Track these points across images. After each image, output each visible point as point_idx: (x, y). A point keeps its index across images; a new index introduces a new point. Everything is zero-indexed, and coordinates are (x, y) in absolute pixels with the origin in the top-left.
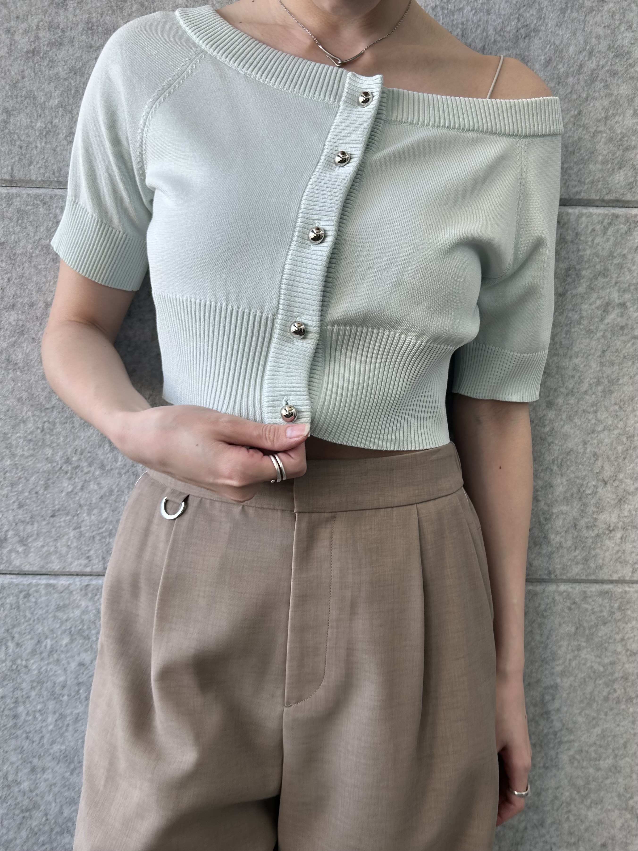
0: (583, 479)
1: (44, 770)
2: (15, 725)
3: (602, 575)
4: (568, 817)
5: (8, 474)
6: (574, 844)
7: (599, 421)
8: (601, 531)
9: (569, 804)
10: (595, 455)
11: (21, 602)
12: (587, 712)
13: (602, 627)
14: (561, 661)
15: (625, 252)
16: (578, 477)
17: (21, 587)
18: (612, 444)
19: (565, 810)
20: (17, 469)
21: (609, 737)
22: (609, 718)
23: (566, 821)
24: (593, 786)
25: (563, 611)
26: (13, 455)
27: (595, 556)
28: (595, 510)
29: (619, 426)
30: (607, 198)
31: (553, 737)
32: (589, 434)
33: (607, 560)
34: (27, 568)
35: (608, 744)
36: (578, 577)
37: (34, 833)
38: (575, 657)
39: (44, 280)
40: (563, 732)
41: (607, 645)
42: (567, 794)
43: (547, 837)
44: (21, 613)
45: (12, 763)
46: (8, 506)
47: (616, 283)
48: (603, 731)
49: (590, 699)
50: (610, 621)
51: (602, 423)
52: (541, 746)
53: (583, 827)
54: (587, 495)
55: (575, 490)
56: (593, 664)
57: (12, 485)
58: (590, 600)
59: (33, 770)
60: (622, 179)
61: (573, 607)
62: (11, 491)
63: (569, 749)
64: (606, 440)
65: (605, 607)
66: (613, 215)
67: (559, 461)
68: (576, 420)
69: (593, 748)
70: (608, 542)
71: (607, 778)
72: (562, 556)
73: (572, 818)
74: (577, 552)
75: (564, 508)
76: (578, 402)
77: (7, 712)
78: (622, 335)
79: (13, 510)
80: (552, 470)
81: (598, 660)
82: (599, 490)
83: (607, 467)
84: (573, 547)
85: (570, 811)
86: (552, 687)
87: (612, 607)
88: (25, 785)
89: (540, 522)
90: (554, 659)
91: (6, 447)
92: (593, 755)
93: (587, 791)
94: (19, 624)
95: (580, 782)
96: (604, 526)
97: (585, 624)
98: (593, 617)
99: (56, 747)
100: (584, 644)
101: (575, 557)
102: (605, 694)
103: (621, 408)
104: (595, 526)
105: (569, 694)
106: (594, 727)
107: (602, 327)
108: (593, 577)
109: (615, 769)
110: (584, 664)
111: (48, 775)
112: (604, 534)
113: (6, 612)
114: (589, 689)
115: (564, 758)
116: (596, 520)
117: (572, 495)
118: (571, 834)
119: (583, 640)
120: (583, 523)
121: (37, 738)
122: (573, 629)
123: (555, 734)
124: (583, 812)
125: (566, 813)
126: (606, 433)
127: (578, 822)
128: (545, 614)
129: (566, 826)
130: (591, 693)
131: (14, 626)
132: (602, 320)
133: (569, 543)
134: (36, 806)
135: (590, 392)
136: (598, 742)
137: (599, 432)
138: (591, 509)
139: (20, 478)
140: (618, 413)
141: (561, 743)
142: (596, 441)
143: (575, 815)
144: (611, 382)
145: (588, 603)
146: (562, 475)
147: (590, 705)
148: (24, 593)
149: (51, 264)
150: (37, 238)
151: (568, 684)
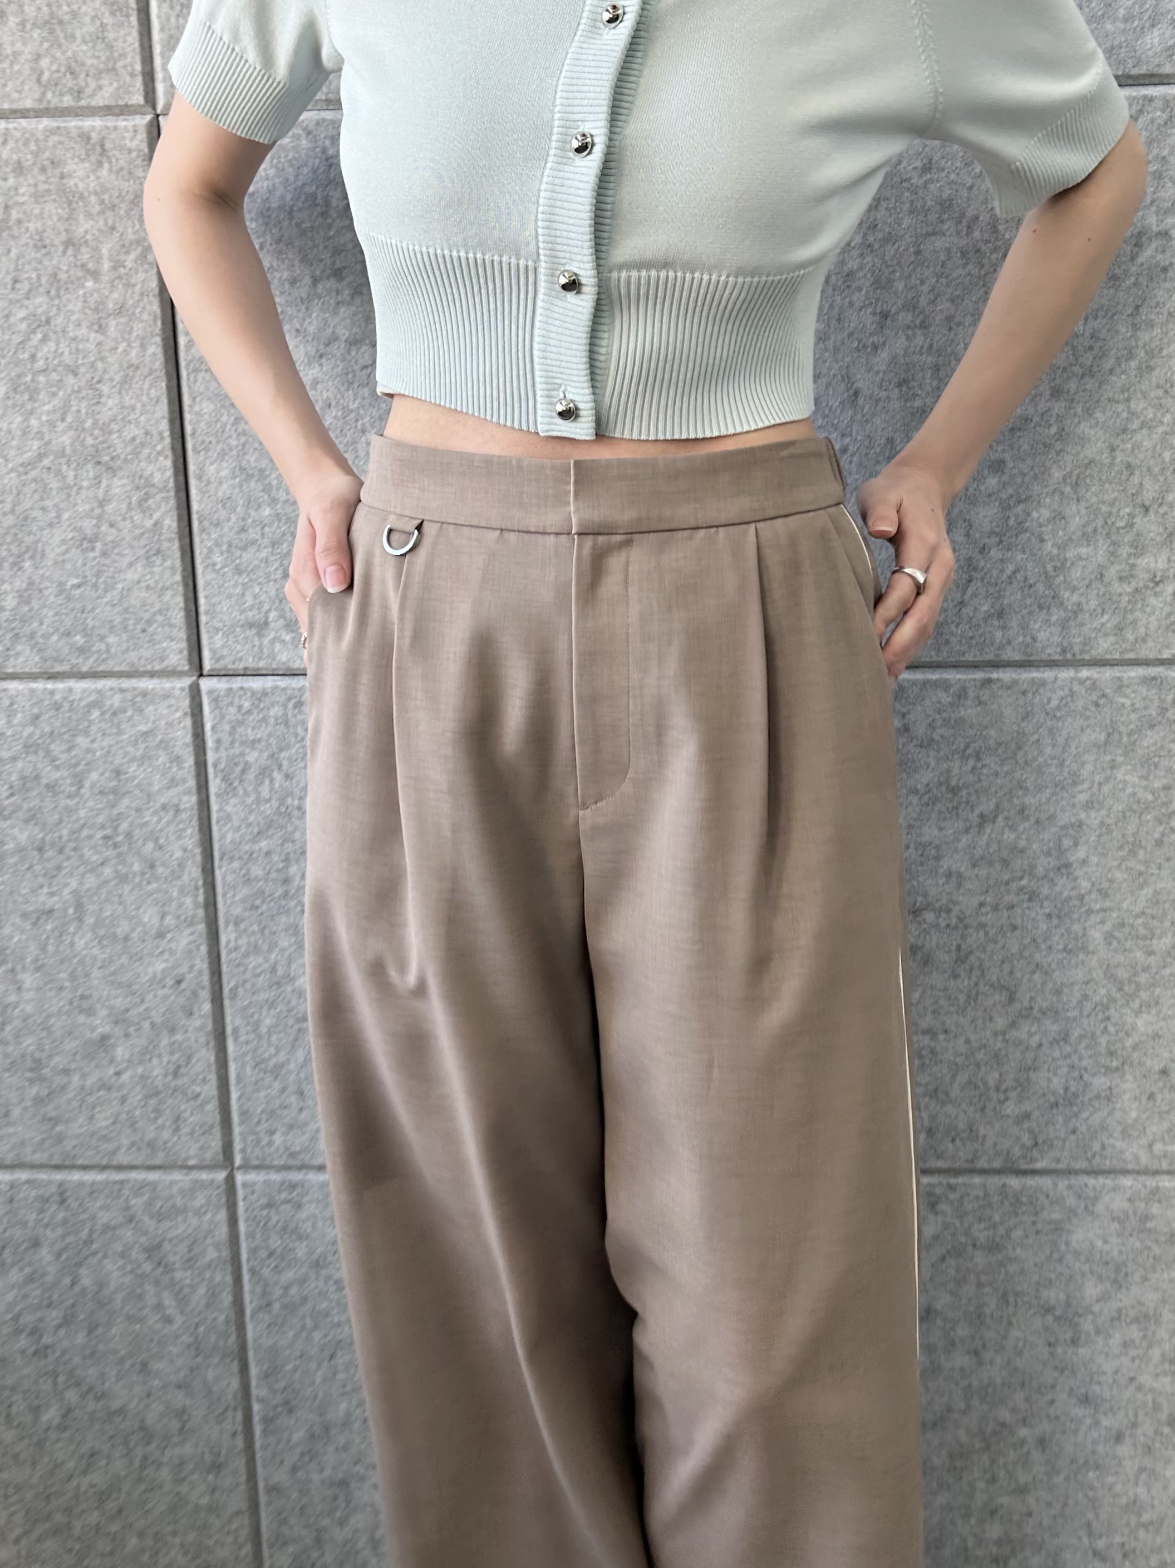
0: (1112, 504)
3: (1146, 652)
4: (1106, 1028)
5: (267, 529)
6: (1117, 1069)
7: (1133, 414)
8: (1141, 584)
9: (1107, 1008)
10: (1129, 466)
11: (290, 714)
12: (1130, 864)
13: (1149, 733)
14: (1085, 786)
15: (1165, 153)
16: (1104, 502)
17: (289, 692)
18: (1154, 449)
19: (1100, 1016)
20: (280, 521)
21: (1165, 902)
22: (1165, 873)
23: (1103, 1033)
24: (1143, 978)
25: (1086, 708)
26: (274, 501)
27: (1134, 622)
28: (1133, 551)
29: (1165, 420)
30: (1135, 72)
31: (1077, 902)
32: (1118, 434)
33: (1152, 627)
35: (1165, 914)
36: (1108, 656)
38: (1107, 779)
39: (310, 244)
40: (1093, 896)
41: (1156, 759)
42: (1103, 991)
43: (1075, 1058)
44: (291, 730)
45: (283, 950)
46: (268, 576)
47: (1152, 202)
48: (1156, 893)
49: (1133, 844)
50: (1160, 723)
51: (1138, 418)
52: (1059, 917)
53: (1129, 1043)
54: (1118, 529)
55: (1100, 522)
56: (1137, 790)
57: (274, 544)
58: (1128, 691)
60: (1156, 41)
61: (1102, 701)
62: (272, 554)
63: (1103, 922)
64: (1145, 443)
65: (1152, 701)
66: (1145, 97)
67: (1074, 477)
68: (1098, 415)
69: (1140, 921)
70: (1153, 601)
71: (1164, 967)
72: (1081, 625)
73: (1111, 1029)
74: (1106, 617)
75: (1084, 551)
76: (1100, 387)
77: (273, 875)
78: (1165, 280)
79: (275, 581)
80: (1063, 493)
81: (1144, 783)
82: (1137, 520)
83: (1148, 484)
84: (1099, 610)
85: (1108, 1019)
86: (1072, 825)
87: (1163, 701)
89: (1046, 573)
90: (1075, 783)
91: (264, 490)
92: (1142, 931)
93: (1133, 986)
94: (288, 747)
95: (1122, 974)
96: (1146, 576)
97: (1123, 729)
98: (1133, 717)
100: (1120, 759)
101: (1103, 624)
102: (1157, 835)
103: (1166, 392)
104: (1132, 576)
105: (1100, 836)
106: (1141, 887)
107: (1133, 269)
108: (1131, 655)
110: (1123, 790)
112: (1147, 587)
113: (270, 729)
114: (1131, 828)
115: (1096, 936)
116: (1133, 566)
117: (1095, 530)
118: (1111, 1054)
119: (1119, 752)
120: (1112, 572)
122: (1103, 737)
123: (1081, 898)
124: (1129, 1020)
125: (1102, 1021)
126: (1145, 432)
127: (1121, 1035)
128: (1058, 714)
129: (1103, 1040)
130: (1134, 835)
131: (281, 750)
132: (1133, 259)
133: (1093, 604)
135: (1118, 371)
136: (1148, 911)
137: (1134, 431)
138: (1124, 551)
139: (284, 535)
140: (1163, 401)
141: (1089, 912)
142: (1129, 446)
143: (1116, 1024)
144: (1150, 354)
145: (1126, 696)
146: (1078, 500)
147: (1133, 853)
148: (293, 701)
149: (320, 220)
150: (299, 183)
151: (1096, 822)
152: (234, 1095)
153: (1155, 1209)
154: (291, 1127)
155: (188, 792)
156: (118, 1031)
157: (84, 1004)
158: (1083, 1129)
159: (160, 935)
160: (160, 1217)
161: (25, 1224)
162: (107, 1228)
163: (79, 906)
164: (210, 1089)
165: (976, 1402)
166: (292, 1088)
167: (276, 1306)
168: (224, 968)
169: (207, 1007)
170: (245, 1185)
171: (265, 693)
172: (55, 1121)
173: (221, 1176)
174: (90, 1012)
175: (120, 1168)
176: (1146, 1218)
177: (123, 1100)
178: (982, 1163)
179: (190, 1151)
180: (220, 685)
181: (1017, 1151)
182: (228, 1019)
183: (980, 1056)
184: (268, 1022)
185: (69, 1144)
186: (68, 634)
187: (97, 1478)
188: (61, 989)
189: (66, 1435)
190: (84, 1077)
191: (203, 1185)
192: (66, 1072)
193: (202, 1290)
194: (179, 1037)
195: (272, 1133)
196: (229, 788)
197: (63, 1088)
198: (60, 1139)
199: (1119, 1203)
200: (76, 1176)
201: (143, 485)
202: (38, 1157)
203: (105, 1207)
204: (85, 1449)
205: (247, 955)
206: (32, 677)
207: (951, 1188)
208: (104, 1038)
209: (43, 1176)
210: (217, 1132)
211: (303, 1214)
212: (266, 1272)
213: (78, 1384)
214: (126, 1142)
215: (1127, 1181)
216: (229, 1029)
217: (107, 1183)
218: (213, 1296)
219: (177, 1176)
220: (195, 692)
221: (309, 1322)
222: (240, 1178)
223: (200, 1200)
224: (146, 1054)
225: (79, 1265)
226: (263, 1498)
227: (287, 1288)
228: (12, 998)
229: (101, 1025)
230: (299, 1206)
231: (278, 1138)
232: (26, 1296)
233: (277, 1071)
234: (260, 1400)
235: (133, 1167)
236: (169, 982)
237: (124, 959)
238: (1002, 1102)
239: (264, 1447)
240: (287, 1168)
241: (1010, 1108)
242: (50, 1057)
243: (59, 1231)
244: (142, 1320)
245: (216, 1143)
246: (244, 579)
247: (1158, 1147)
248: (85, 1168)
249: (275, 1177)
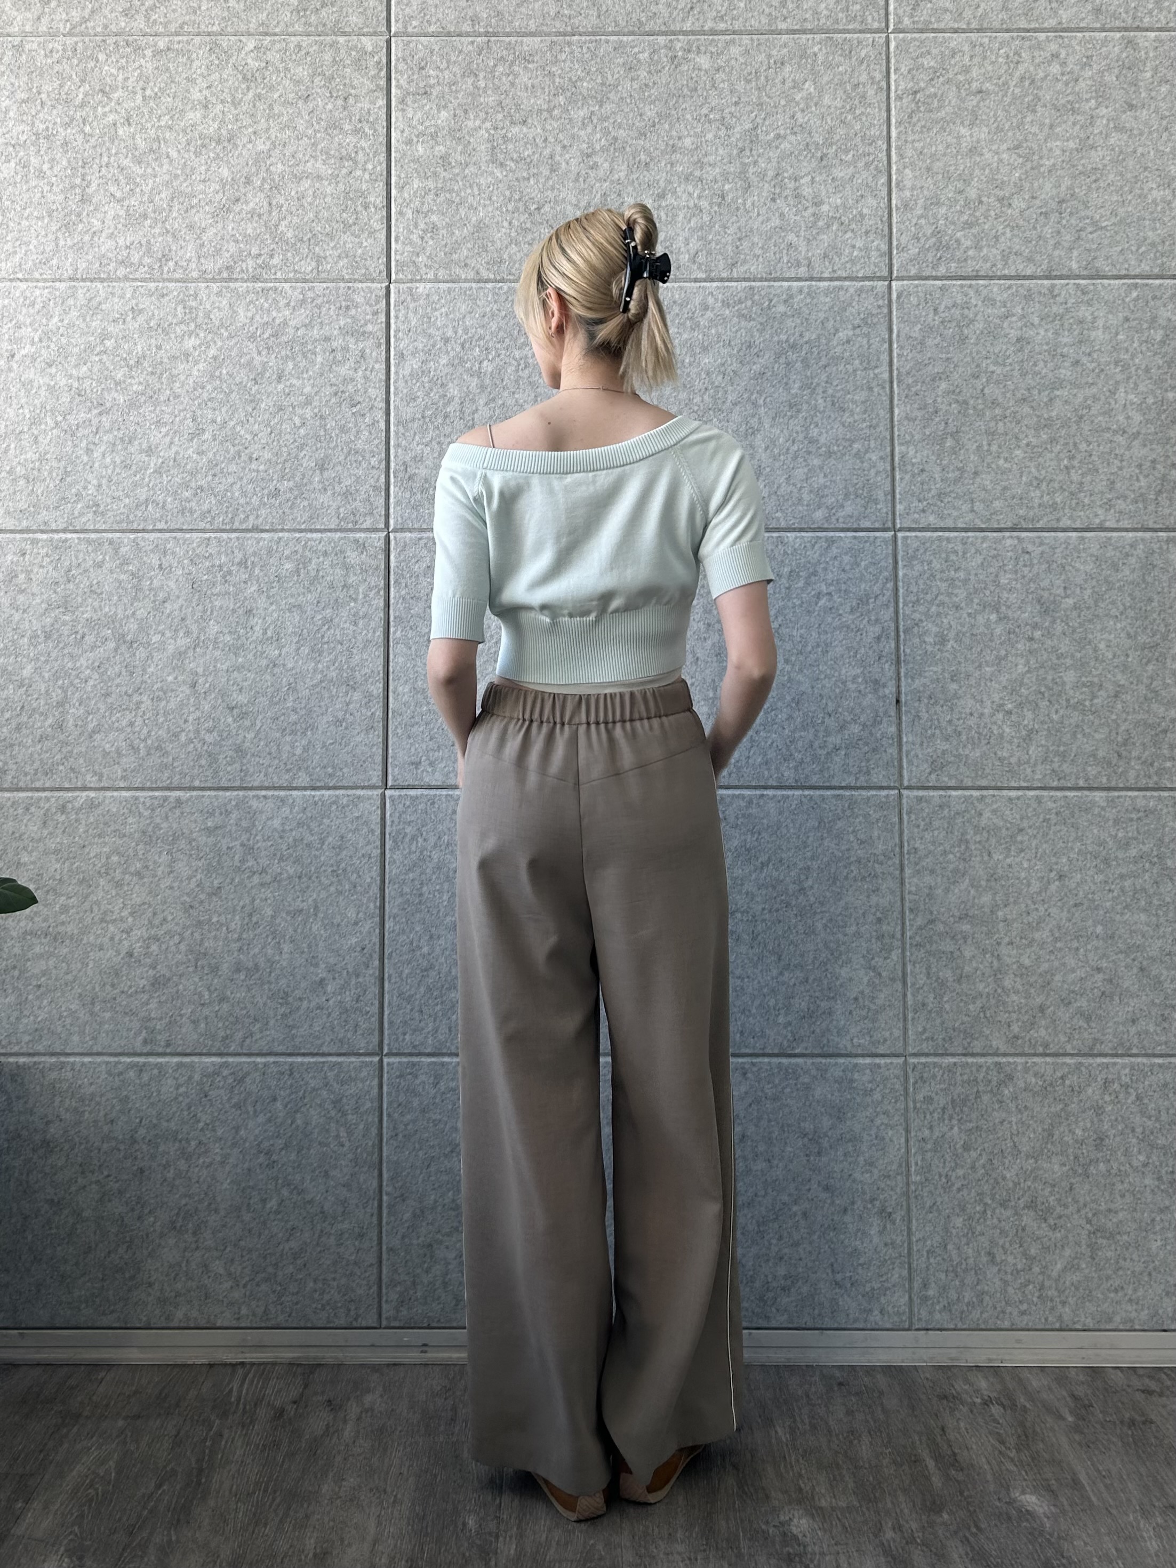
1: (439, 937)
2: (420, 903)
3: (834, 782)
4: (826, 975)
5: (424, 717)
6: (833, 998)
9: (826, 964)
11: (428, 808)
17: (429, 797)
19: (823, 969)
23: (825, 978)
24: (843, 948)
31: (809, 908)
34: (434, 783)
36: (817, 784)
37: (429, 989)
41: (842, 835)
42: (824, 955)
44: (428, 816)
46: (423, 739)
50: (843, 817)
52: (801, 915)
53: (838, 983)
57: (427, 724)
58: (828, 801)
59: (431, 937)
62: (426, 729)
65: (838, 806)
79: (426, 742)
85: (827, 970)
88: (425, 950)
94: (427, 825)
99: (448, 919)
109: (858, 934)
111: (442, 941)
113: (418, 815)
118: (830, 989)
121: (435, 912)
124: (837, 971)
125: (824, 971)
127: (834, 979)
129: (825, 982)
131: (423, 826)
134: (432, 967)
139: (432, 720)
143: (831, 973)
148: (430, 802)
152: (386, 1013)
153: (856, 1076)
154: (415, 1030)
155: (376, 847)
156: (330, 976)
157: (313, 962)
158: (818, 1031)
159: (356, 923)
160: (343, 1083)
161: (269, 1088)
162: (314, 1089)
163: (316, 908)
164: (375, 1009)
165: (770, 1190)
166: (417, 1008)
167: (400, 1136)
168: (386, 942)
169: (377, 963)
170: (388, 1064)
171: (417, 797)
172: (292, 1027)
173: (376, 1059)
174: (316, 965)
175: (323, 1055)
176: (852, 1081)
177: (329, 1014)
178: (768, 1051)
179: (361, 1044)
180: (396, 793)
181: (785, 1043)
182: (386, 970)
183: (765, 990)
184: (406, 971)
185: (298, 1040)
186: (325, 767)
187: (293, 1244)
188: (303, 952)
189: (279, 1216)
190: (310, 1001)
191: (367, 1064)
192: (300, 999)
193: (361, 1127)
194: (361, 980)
195: (405, 1034)
196: (396, 846)
197: (298, 1008)
198: (293, 1037)
199: (838, 1073)
200: (300, 1059)
201: (369, 696)
202: (281, 1049)
203: (314, 1077)
204: (289, 1226)
205: (399, 934)
206: (305, 788)
207: (753, 1064)
208: (322, 980)
209: (281, 1059)
210: (376, 1033)
211: (418, 1082)
212: (396, 1115)
213: (289, 1185)
214: (328, 1039)
215: (841, 1060)
216: (386, 976)
217: (315, 1063)
218: (367, 1129)
219: (353, 1059)
220: (383, 796)
221: (417, 1146)
222: (386, 1060)
223: (364, 1074)
224: (343, 988)
225: (295, 1112)
226: (385, 1256)
227: (406, 1125)
228: (277, 958)
229: (321, 972)
230: (416, 1077)
231: (407, 1037)
232: (265, 1131)
233: (409, 1000)
234: (387, 1194)
235: (330, 1055)
236: (358, 949)
237: (337, 937)
238: (777, 1016)
239: (388, 1224)
240: (411, 1055)
241: (781, 1020)
242: (293, 991)
243: (288, 1091)
244: (327, 1145)
245: (375, 1040)
246: (411, 741)
247: (855, 1040)
248: (304, 1055)
249: (405, 1060)
